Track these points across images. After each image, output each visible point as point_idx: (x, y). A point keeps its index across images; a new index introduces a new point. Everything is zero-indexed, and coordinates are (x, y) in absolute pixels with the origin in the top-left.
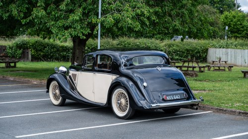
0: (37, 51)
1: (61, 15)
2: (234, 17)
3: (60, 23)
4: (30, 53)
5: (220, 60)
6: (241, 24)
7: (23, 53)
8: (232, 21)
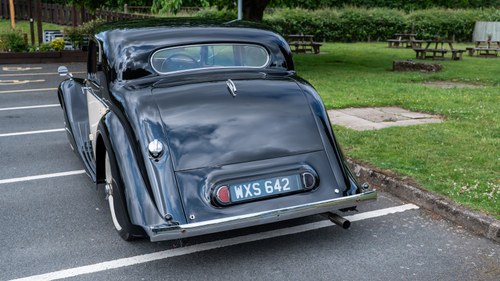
5: (490, 39)
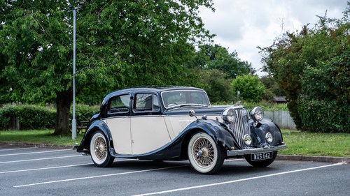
0: (26, 118)
1: (34, 72)
2: (247, 81)
3: (33, 81)
4: (19, 121)
6: (254, 89)
7: (11, 121)
8: (244, 85)
